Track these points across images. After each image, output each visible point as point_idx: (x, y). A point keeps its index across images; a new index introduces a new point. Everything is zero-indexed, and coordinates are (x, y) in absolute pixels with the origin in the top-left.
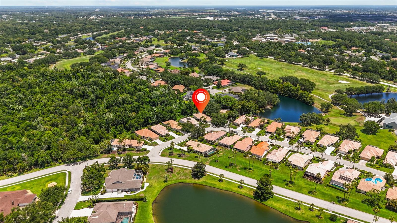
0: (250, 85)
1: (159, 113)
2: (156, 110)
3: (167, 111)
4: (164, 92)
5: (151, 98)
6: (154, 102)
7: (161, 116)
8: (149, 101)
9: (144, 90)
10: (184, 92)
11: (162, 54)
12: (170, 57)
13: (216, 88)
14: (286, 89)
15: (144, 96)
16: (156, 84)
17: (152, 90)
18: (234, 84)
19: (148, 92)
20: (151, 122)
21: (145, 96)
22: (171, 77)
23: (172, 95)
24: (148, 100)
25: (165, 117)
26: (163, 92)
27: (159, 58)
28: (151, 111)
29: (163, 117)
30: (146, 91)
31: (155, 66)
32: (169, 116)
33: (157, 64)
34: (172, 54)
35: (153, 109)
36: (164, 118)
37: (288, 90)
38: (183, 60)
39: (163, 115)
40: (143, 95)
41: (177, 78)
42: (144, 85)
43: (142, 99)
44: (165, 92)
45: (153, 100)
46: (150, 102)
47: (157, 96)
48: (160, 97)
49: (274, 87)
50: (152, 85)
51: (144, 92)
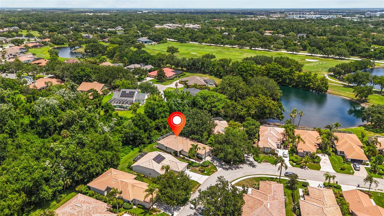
0: (205, 74)
1: (74, 159)
2: (60, 152)
3: (97, 146)
4: (66, 98)
5: (35, 116)
6: (45, 123)
7: (80, 168)
8: (31, 121)
9: (13, 98)
10: (105, 95)
11: (38, 44)
12: (53, 48)
13: (156, 82)
14: (272, 73)
15: (13, 113)
16: (40, 84)
17: (34, 97)
18: (181, 73)
19: (24, 101)
20: (50, 190)
21: (18, 111)
22: (71, 69)
23: (83, 102)
24: (26, 120)
25: (92, 167)
26: (63, 97)
27: (34, 49)
28: (46, 155)
29: (88, 169)
30: (18, 100)
31: (31, 57)
32: (102, 159)
33: (34, 54)
34: (55, 44)
35: (52, 150)
36: (92, 170)
37: (274, 74)
38: (76, 49)
39: (85, 163)
40: (12, 109)
41: (83, 70)
42: (12, 88)
43: (10, 121)
44: (70, 98)
45: (42, 118)
46: (32, 124)
47: (53, 109)
48: (59, 111)
49: (251, 72)
50: (31, 87)
51: (13, 103)
